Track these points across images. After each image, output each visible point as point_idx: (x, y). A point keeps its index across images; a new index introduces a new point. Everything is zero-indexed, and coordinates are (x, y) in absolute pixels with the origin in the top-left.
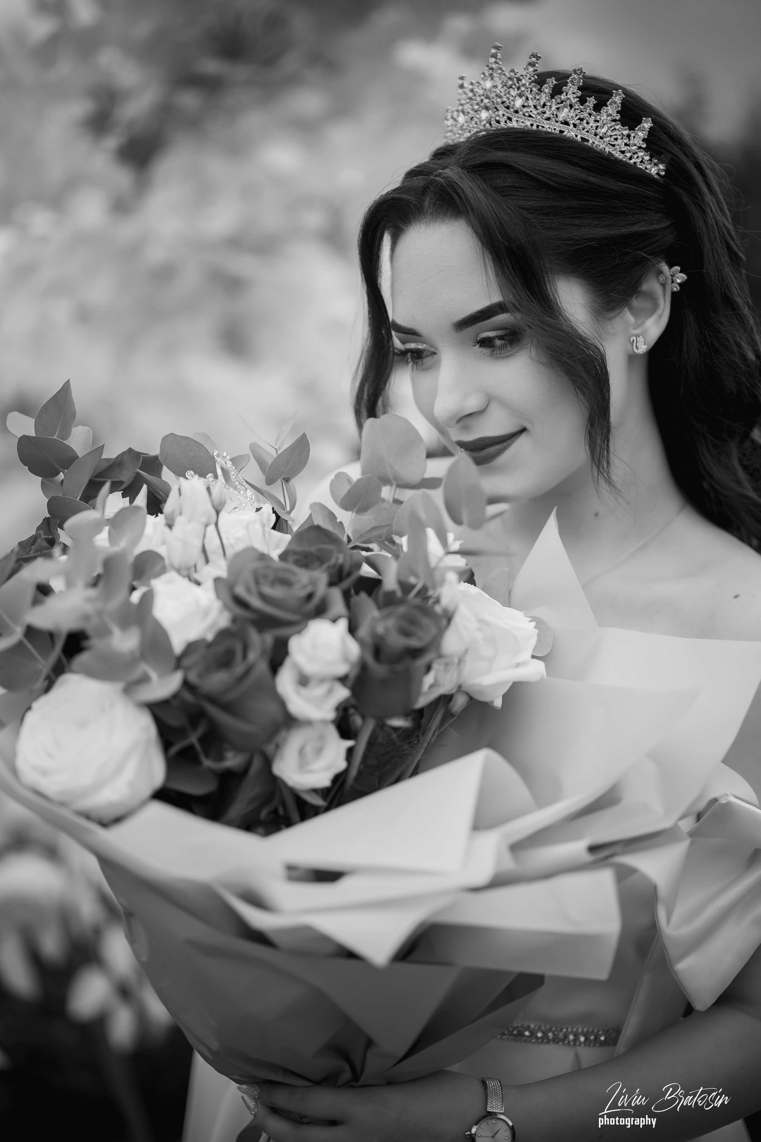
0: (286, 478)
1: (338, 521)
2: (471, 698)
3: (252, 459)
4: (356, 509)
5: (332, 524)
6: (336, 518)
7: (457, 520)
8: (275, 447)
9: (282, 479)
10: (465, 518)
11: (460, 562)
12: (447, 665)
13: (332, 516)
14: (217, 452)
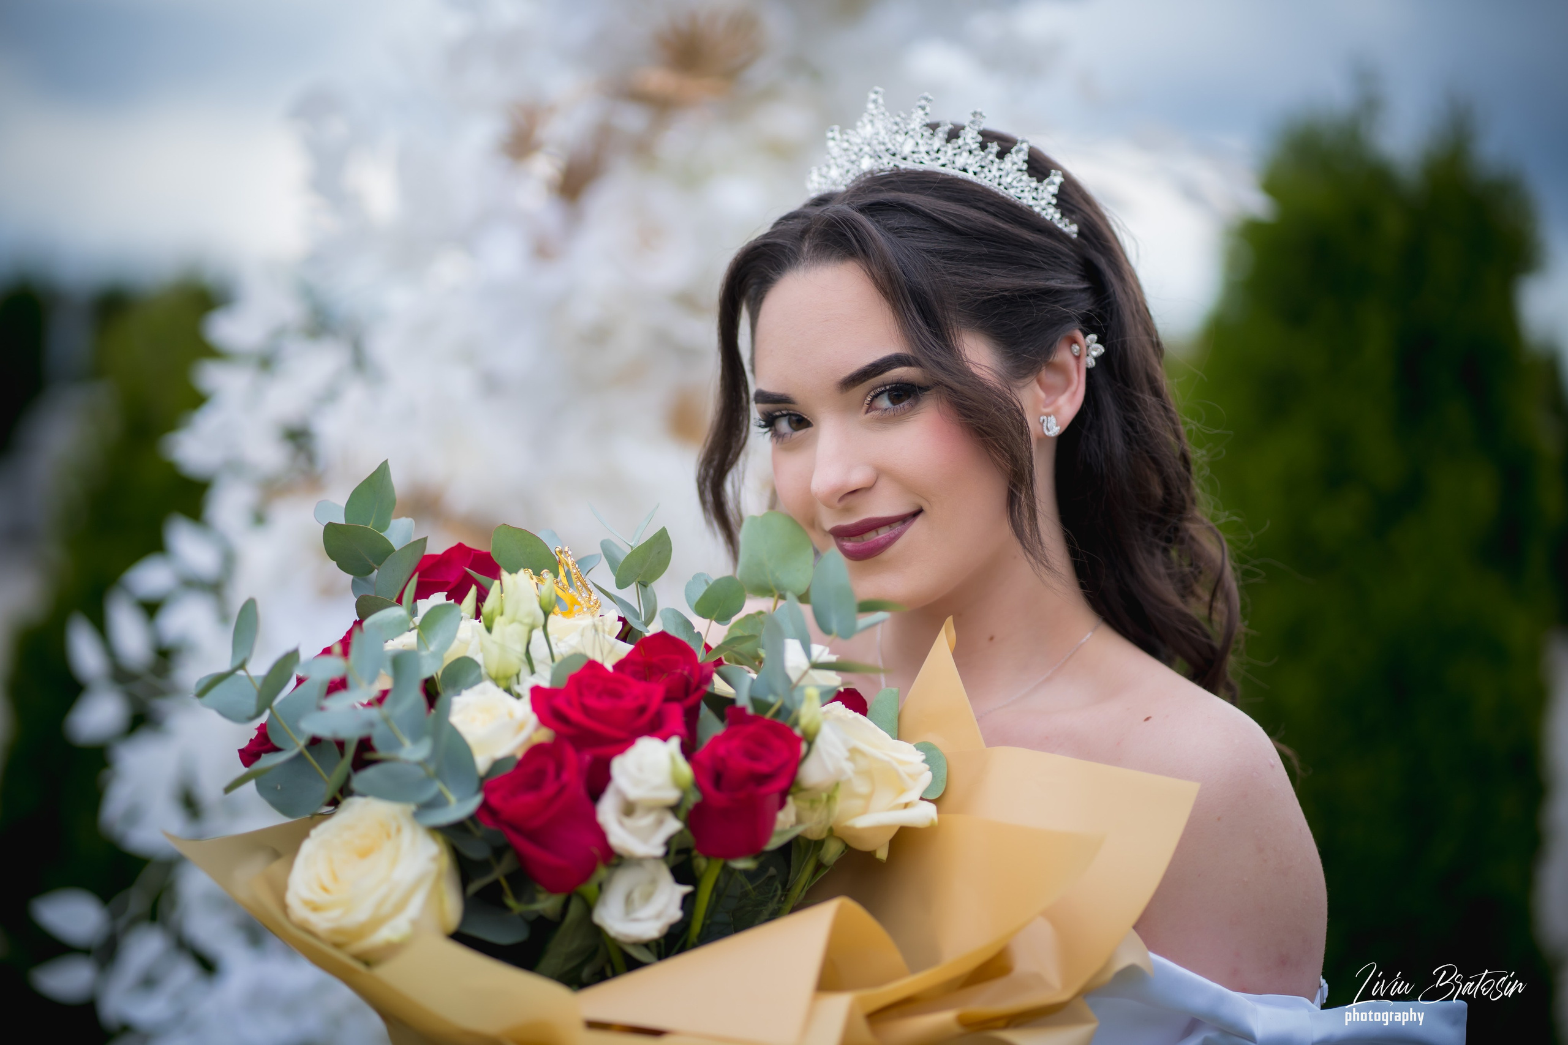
0: (643, 582)
1: (696, 631)
2: (847, 846)
3: (603, 558)
4: (715, 616)
5: (687, 634)
6: (694, 628)
7: (825, 629)
8: (631, 544)
9: (637, 582)
10: (834, 626)
11: (834, 680)
12: (813, 802)
13: (688, 625)
14: (560, 548)
